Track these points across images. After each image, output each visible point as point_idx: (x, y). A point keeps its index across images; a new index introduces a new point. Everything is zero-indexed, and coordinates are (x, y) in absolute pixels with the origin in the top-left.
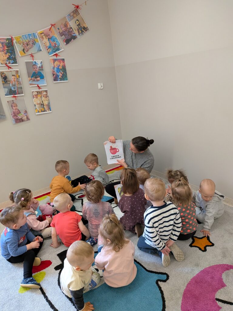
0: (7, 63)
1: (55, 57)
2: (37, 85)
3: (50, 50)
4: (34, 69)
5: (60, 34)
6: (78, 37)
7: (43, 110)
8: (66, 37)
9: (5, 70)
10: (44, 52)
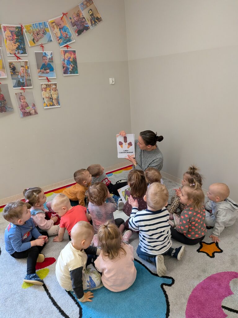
0: (17, 53)
1: (66, 49)
2: (46, 78)
3: (61, 41)
4: (44, 61)
5: (72, 24)
6: (91, 27)
7: (52, 104)
8: (78, 28)
9: (14, 60)
10: (55, 43)
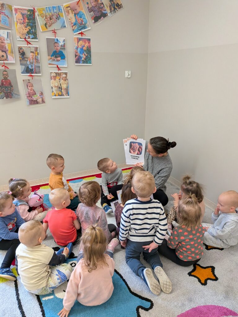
0: (27, 37)
1: (80, 36)
2: (56, 66)
3: (76, 28)
4: (55, 48)
5: (89, 10)
6: (109, 14)
7: (60, 94)
8: (95, 14)
9: (24, 45)
10: (69, 28)
